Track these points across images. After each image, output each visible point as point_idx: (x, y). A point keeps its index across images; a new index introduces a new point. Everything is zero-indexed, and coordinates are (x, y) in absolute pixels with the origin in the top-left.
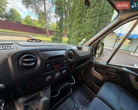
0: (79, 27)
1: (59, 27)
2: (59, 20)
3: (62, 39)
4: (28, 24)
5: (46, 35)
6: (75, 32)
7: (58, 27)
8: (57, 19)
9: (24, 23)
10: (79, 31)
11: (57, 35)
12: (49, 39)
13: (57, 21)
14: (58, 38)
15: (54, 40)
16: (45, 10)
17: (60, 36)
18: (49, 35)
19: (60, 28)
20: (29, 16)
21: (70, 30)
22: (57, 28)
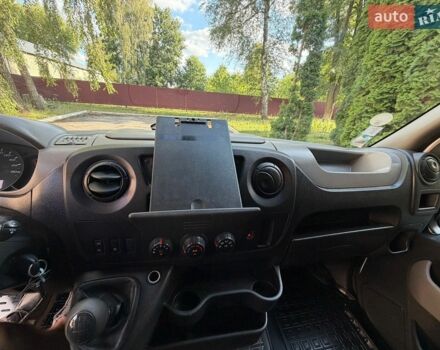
0: (392, 71)
1: (303, 82)
2: (303, 60)
3: (309, 125)
4: (219, 90)
5: (260, 116)
6: (368, 92)
7: (299, 84)
8: (299, 57)
9: (209, 88)
10: (387, 86)
11: (293, 112)
12: (266, 127)
13: (297, 64)
14: (296, 121)
15: (281, 130)
16: (265, 40)
17: (303, 114)
18: (269, 114)
19: (308, 86)
20: (223, 68)
21: (349, 91)
22: (294, 89)
